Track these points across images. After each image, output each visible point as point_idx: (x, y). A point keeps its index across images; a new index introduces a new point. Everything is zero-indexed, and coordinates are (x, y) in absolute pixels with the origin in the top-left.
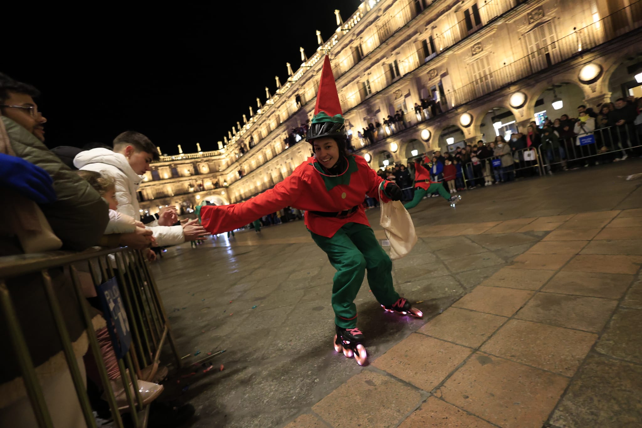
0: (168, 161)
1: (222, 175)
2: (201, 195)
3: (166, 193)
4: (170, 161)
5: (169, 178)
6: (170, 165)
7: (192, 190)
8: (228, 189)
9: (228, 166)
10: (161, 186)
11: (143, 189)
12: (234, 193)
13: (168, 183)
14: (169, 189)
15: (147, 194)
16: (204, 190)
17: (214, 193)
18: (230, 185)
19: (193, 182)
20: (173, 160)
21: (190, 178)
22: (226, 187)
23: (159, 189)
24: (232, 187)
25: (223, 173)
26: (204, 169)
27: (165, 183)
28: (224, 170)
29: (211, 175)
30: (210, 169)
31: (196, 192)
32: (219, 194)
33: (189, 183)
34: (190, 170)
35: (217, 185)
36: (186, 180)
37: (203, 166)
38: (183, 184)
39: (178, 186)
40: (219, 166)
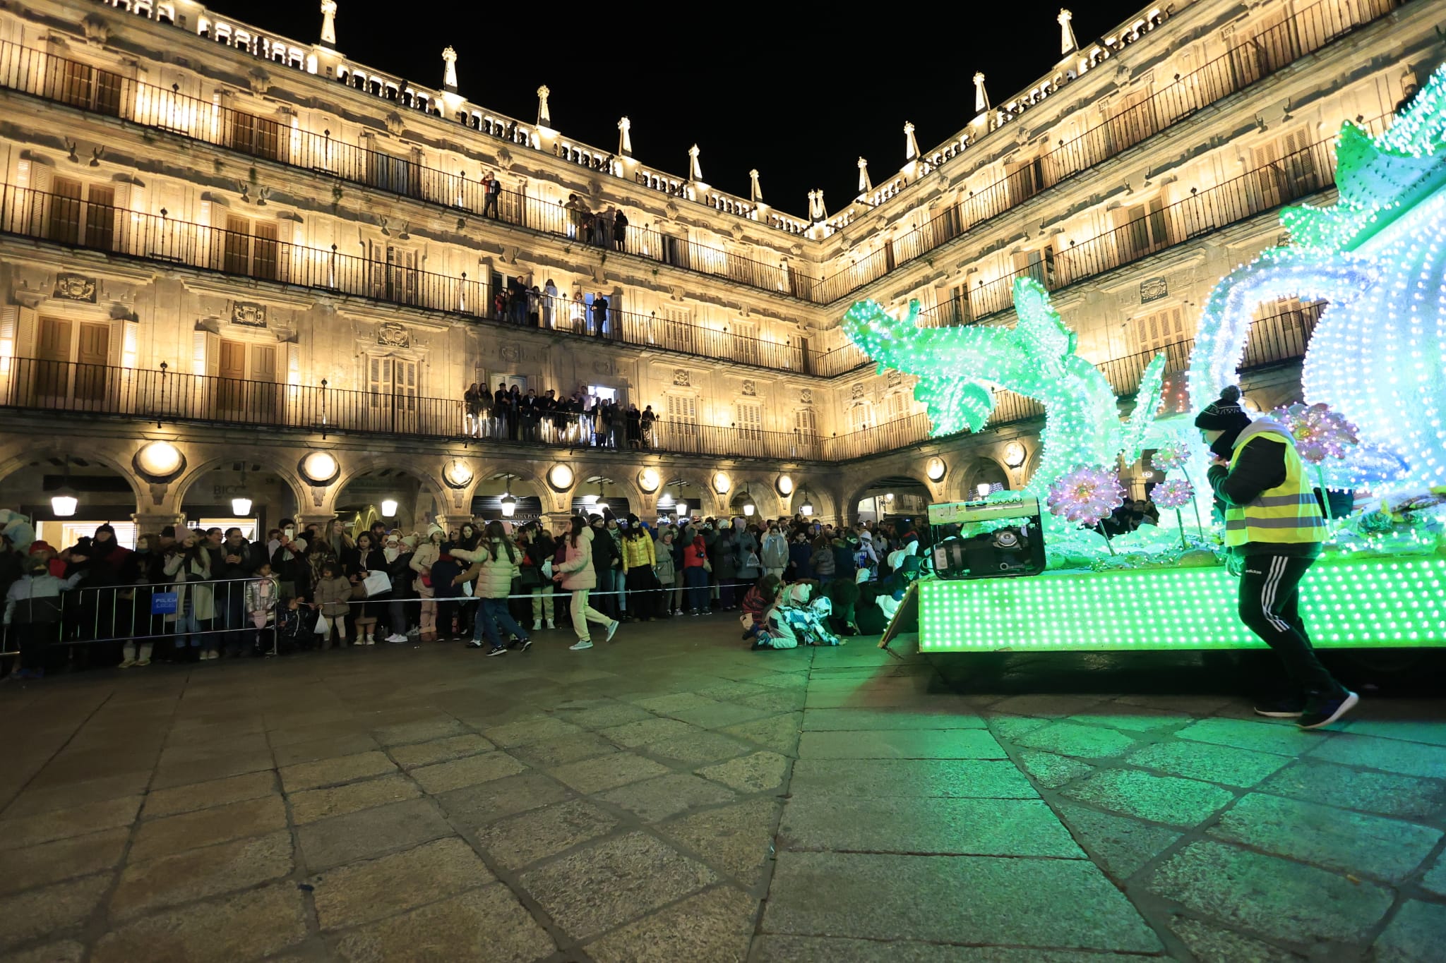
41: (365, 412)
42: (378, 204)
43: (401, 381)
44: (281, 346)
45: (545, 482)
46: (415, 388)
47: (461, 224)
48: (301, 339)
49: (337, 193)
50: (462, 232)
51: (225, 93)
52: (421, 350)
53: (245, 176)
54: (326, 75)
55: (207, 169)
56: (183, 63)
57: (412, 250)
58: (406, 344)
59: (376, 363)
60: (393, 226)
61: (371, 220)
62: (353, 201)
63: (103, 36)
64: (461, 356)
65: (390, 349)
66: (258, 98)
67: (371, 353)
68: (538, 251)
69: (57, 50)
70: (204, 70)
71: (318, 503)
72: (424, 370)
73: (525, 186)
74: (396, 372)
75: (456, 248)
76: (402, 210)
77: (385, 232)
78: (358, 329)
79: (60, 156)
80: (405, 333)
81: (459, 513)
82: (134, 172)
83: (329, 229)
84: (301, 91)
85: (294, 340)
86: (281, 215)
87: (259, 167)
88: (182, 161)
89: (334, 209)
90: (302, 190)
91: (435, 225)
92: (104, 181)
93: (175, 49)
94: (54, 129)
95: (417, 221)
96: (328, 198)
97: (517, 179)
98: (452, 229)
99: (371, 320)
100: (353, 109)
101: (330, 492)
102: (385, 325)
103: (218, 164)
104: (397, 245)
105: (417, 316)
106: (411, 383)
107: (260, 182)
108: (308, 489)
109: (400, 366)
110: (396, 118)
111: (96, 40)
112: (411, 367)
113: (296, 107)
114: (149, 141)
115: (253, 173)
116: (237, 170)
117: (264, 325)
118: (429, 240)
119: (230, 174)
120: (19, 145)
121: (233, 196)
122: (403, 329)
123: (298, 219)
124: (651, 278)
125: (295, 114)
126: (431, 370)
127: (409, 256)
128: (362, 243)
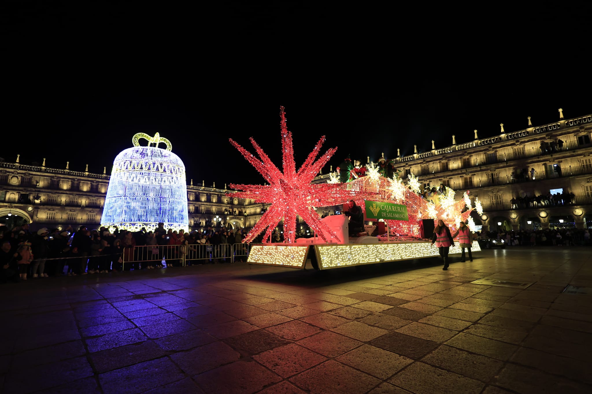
0: (217, 192)
1: (244, 208)
2: (229, 218)
3: (212, 211)
4: (218, 192)
5: (215, 203)
6: (218, 195)
7: (226, 213)
8: (246, 218)
9: (250, 204)
10: (210, 207)
11: (200, 206)
12: (250, 221)
13: (214, 205)
14: (214, 209)
15: (201, 210)
16: (232, 215)
17: (238, 218)
18: (248, 215)
19: (228, 208)
20: (220, 192)
21: (227, 205)
22: (245, 216)
23: (208, 208)
24: (249, 217)
25: (245, 207)
26: (236, 202)
27: (213, 205)
28: (246, 205)
29: (239, 206)
30: (238, 201)
31: (227, 215)
32: (240, 219)
33: (225, 208)
34: (228, 200)
35: (241, 214)
36: (224, 206)
37: (235, 200)
38: (222, 208)
39: (219, 209)
40: (244, 202)
41: (491, 206)
42: (488, 166)
43: (498, 199)
44: (475, 197)
45: (538, 216)
46: (501, 200)
47: (507, 163)
48: (478, 196)
49: (480, 168)
50: (508, 164)
51: (461, 158)
52: (501, 192)
53: (465, 171)
54: (477, 146)
55: (460, 172)
56: (455, 156)
57: (497, 172)
58: (498, 192)
59: (492, 197)
60: (492, 169)
61: (488, 170)
62: (483, 168)
63: (445, 158)
64: (511, 191)
65: (494, 193)
66: (466, 156)
67: (491, 195)
68: (530, 161)
69: (441, 163)
70: (458, 156)
71: (485, 223)
72: (503, 196)
73: (525, 146)
74: (497, 198)
75: (507, 169)
76: (493, 166)
77: (491, 171)
78: (488, 191)
79: (443, 178)
80: (497, 190)
81: (514, 224)
82: (451, 177)
83: (480, 174)
84: (472, 151)
85: (477, 196)
86: (472, 175)
87: (467, 169)
88: (457, 173)
89: (481, 170)
90: (475, 169)
91: (501, 165)
92: (448, 179)
93: (454, 155)
94: (442, 175)
95: (497, 166)
96: (479, 169)
97: (522, 145)
98: (505, 165)
99: (490, 189)
100: (482, 149)
101: (487, 221)
102: (493, 189)
103: (461, 171)
104: (493, 173)
105: (500, 186)
106: (500, 199)
107: (468, 171)
108: (483, 221)
109: (497, 196)
110: (490, 147)
111: (444, 159)
112: (500, 196)
113: (472, 154)
114: (452, 172)
115: (466, 170)
116: (464, 171)
117: (472, 195)
118: (500, 169)
119: (463, 172)
120: (439, 179)
121: (464, 175)
122: (497, 189)
123: (475, 175)
124: (574, 153)
125: (472, 156)
126: (504, 196)
127: (497, 173)
128: (487, 175)
